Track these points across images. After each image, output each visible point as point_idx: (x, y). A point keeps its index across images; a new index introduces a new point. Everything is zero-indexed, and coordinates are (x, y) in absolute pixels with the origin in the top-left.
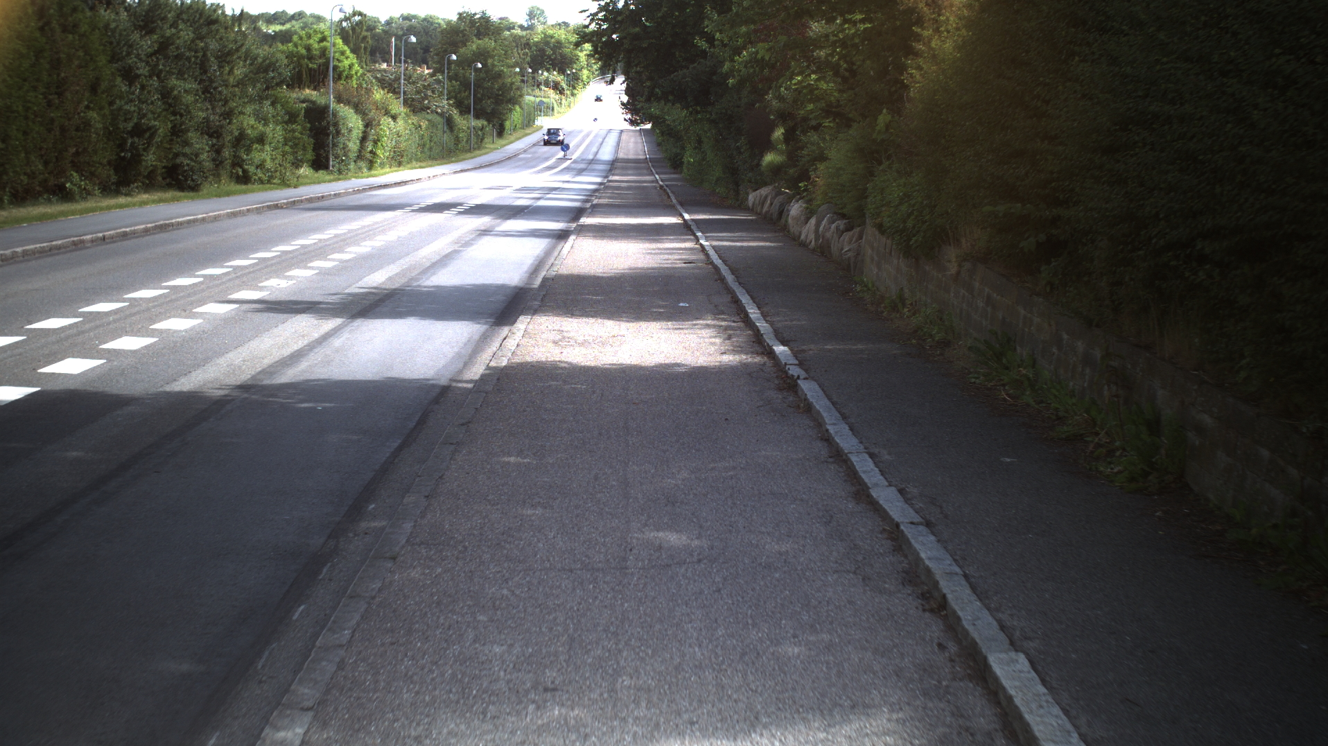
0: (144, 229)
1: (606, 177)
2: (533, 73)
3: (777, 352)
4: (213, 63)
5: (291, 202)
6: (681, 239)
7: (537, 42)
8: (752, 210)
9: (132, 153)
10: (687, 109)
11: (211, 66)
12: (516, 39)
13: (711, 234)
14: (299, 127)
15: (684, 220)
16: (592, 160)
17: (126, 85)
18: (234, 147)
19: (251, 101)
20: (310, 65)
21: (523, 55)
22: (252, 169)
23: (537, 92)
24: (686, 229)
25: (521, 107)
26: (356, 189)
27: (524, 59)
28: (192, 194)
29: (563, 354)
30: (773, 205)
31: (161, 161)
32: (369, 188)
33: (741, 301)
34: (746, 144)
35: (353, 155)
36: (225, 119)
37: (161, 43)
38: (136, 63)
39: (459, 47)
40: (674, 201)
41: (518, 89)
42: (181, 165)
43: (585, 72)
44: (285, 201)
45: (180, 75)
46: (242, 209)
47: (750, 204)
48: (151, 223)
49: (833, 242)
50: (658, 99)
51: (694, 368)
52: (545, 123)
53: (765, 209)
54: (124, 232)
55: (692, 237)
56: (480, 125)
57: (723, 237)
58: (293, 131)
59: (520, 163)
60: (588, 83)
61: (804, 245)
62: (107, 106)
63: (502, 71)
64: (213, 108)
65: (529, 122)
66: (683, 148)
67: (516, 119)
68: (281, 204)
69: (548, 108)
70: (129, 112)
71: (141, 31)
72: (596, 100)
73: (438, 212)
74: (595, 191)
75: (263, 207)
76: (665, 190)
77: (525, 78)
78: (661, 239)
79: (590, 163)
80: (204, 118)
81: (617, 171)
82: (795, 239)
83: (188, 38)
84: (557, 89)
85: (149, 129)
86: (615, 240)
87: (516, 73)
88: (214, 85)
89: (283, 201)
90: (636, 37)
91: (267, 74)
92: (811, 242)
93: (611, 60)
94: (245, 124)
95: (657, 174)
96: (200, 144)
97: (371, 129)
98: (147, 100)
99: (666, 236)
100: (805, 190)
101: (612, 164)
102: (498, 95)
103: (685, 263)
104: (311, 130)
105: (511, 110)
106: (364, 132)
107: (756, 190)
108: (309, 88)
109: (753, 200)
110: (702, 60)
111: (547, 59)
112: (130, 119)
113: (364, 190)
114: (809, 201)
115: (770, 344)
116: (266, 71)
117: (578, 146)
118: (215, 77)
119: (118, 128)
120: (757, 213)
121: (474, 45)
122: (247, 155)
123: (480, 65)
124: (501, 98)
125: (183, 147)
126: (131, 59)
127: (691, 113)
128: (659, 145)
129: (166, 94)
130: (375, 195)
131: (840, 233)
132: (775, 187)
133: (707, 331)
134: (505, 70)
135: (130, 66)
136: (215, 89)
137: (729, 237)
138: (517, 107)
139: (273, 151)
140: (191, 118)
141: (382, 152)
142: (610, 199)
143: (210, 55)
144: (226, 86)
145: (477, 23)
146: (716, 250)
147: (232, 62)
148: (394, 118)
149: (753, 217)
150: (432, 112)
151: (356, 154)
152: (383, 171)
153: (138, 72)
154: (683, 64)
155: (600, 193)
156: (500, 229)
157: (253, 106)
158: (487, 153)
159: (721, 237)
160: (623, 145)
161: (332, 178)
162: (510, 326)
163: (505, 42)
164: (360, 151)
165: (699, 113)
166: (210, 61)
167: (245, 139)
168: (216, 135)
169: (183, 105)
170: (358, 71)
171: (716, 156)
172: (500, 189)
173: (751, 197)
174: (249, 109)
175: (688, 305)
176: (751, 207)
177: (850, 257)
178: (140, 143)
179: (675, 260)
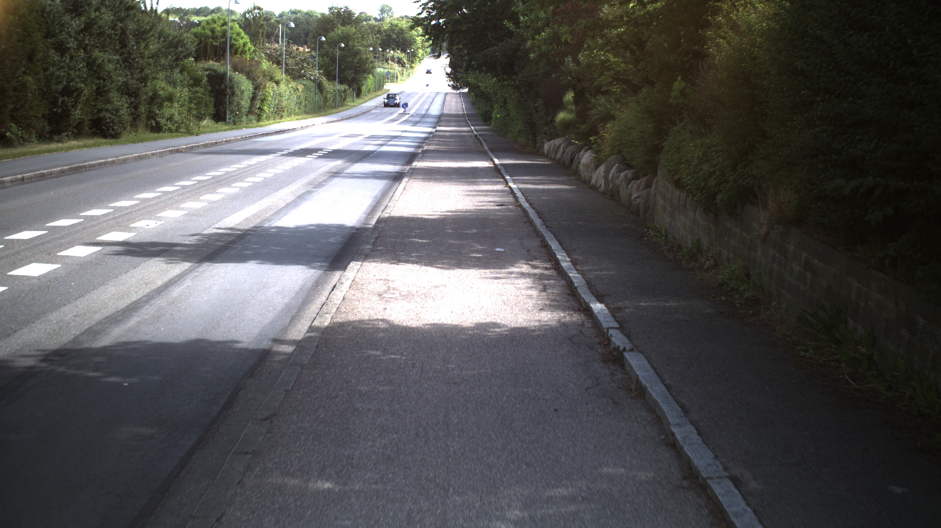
0: (60, 170)
1: (435, 127)
2: (383, 51)
3: (596, 311)
4: (132, 39)
5: (190, 147)
6: (493, 182)
7: (386, 30)
8: (547, 156)
9: (63, 109)
10: (497, 77)
11: (129, 42)
12: (372, 27)
13: (517, 178)
14: (202, 90)
15: (495, 164)
16: (425, 115)
17: (58, 56)
18: (149, 105)
19: (163, 68)
20: (214, 43)
21: (376, 38)
22: (163, 121)
23: (386, 65)
24: (497, 173)
25: (373, 76)
26: (244, 137)
27: (376, 42)
28: (112, 140)
29: (387, 311)
30: (565, 153)
31: (87, 115)
32: (255, 136)
33: (551, 247)
34: (543, 105)
35: (244, 110)
36: (141, 83)
37: (86, 23)
38: (67, 39)
39: (329, 32)
40: (486, 148)
41: (372, 62)
42: (104, 118)
43: (420, 51)
44: (185, 147)
45: (103, 48)
46: (147, 153)
47: (546, 151)
48: (67, 166)
49: (622, 188)
50: (474, 70)
51: (514, 329)
52: (391, 87)
53: (558, 156)
54: (41, 173)
55: (502, 180)
56: (343, 89)
57: (527, 180)
58: (197, 92)
59: (372, 117)
60: (423, 58)
61: (594, 188)
62: (42, 72)
63: (360, 50)
64: (132, 74)
65: (379, 87)
66: (492, 107)
67: (370, 85)
68: (181, 149)
69: (393, 76)
70: (59, 77)
71: (72, 14)
72: (427, 73)
73: (302, 157)
74: (426, 138)
75: (166, 151)
76: (478, 139)
77: (377, 55)
78: (477, 181)
79: (423, 117)
80: (123, 82)
81: (443, 123)
82: (586, 183)
83: (109, 20)
84: (400, 63)
85: (77, 90)
86: (440, 182)
87: (370, 51)
88: (133, 57)
89: (182, 147)
90: (457, 22)
91: (177, 48)
92: (601, 186)
93: (438, 40)
94: (158, 86)
95: (473, 126)
96: (120, 103)
97: (259, 92)
98: (75, 67)
99: (481, 179)
100: (595, 143)
101: (439, 118)
102: (357, 67)
103: (498, 205)
104: (212, 91)
105: (366, 78)
106: (254, 93)
107: (550, 140)
108: (212, 60)
109: (547, 148)
110: (509, 40)
111: (392, 42)
112: (61, 82)
113: (251, 137)
114: (596, 152)
115: (587, 301)
116: (176, 47)
117: (415, 104)
118: (133, 50)
119: (51, 89)
120: (551, 159)
121: (340, 30)
122: (159, 110)
123: (343, 45)
124: (358, 69)
125: (106, 104)
126: (63, 35)
127: (499, 80)
128: (473, 104)
129: (91, 64)
130: (258, 141)
131: (629, 181)
132: (566, 138)
133: (523, 281)
134: (362, 49)
135: (62, 41)
136: (134, 59)
137: (532, 180)
138: (371, 76)
139: (180, 107)
140: (112, 82)
141: (268, 108)
142: (437, 146)
143: (128, 33)
144: (143, 58)
145: (342, 15)
146: (522, 193)
147: (147, 39)
148: (277, 83)
149: (549, 163)
150: (307, 79)
151: (247, 110)
152: (269, 122)
153: (68, 46)
154: (494, 42)
155: (429, 141)
156: (348, 171)
157: (164, 73)
158: (348, 109)
159: (525, 180)
160: (447, 104)
161: (228, 127)
162: (342, 271)
163: (363, 29)
164: (250, 108)
165: (506, 80)
166: (128, 38)
167: (158, 98)
168: (133, 95)
169: (106, 71)
170: (251, 48)
171: (518, 113)
172: (354, 137)
173: (546, 146)
174: (161, 75)
175: (503, 250)
176: (546, 154)
177: (639, 203)
178: (69, 101)
179: (489, 202)
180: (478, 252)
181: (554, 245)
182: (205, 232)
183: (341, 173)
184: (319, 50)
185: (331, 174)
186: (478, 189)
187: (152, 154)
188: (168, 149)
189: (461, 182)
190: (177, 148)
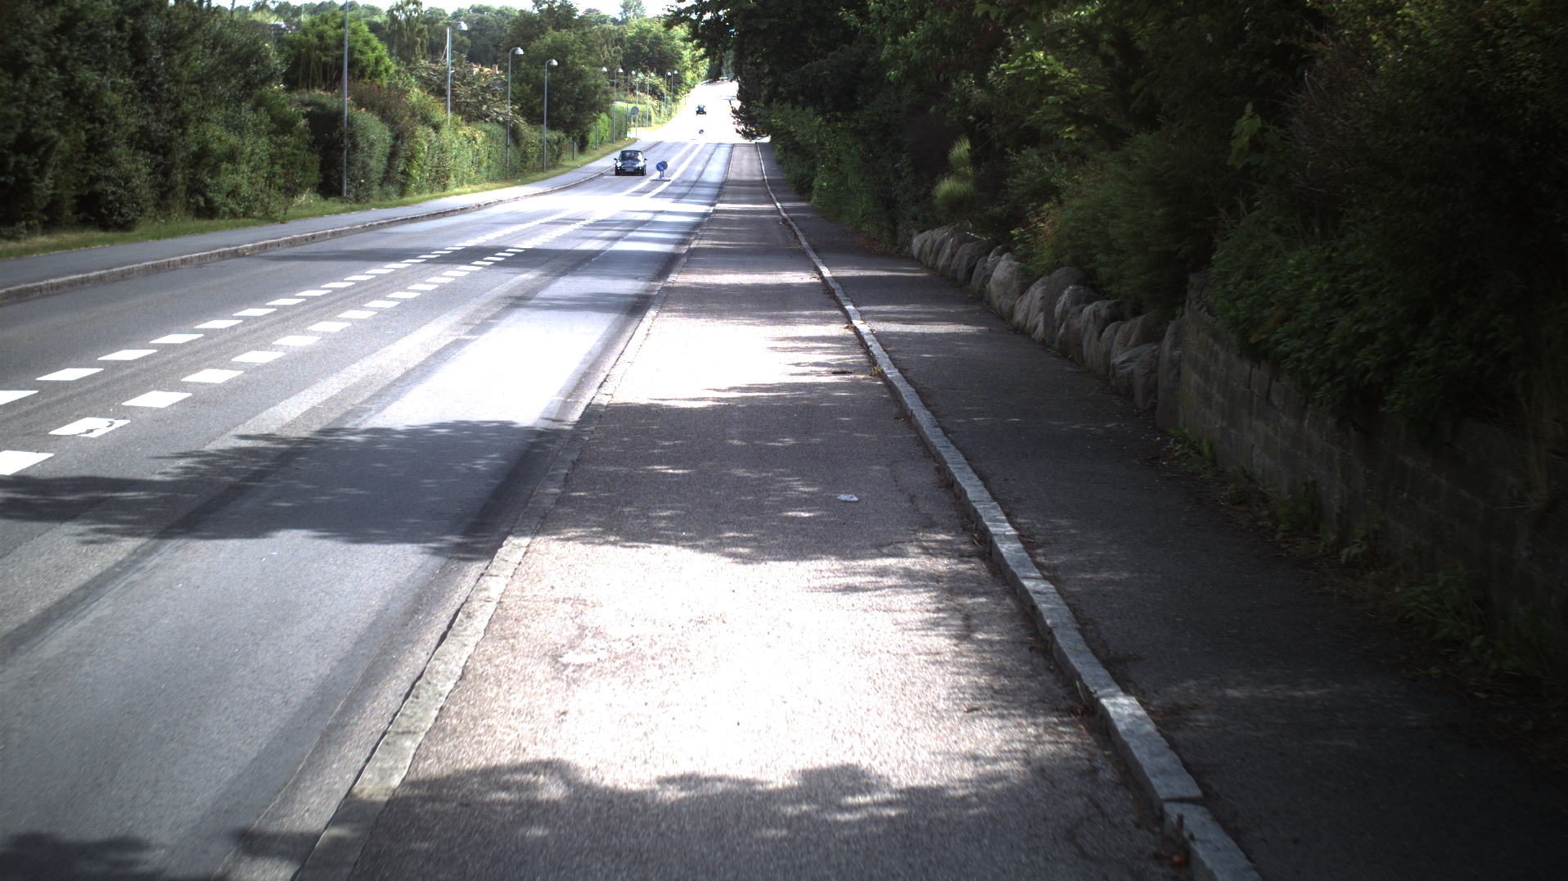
1: (712, 205)
2: (625, 74)
4: (156, 49)
5: (260, 246)
6: (821, 317)
7: (633, 37)
8: (920, 261)
9: (17, 178)
10: (823, 114)
11: (152, 54)
12: (606, 34)
14: (295, 141)
15: (822, 277)
16: (696, 182)
17: (9, 78)
18: (192, 167)
19: (221, 101)
20: (324, 59)
21: (615, 52)
22: (219, 199)
23: (630, 97)
24: (826, 298)
25: (609, 116)
27: (616, 58)
28: (119, 234)
30: (956, 257)
31: (68, 188)
32: (388, 223)
34: (909, 166)
35: (375, 176)
36: (176, 128)
37: (64, 18)
38: (26, 46)
39: (530, 40)
40: (805, 244)
41: (606, 93)
42: (103, 193)
43: (690, 74)
44: (250, 245)
45: (98, 63)
46: (172, 259)
47: (915, 252)
49: (1086, 338)
50: (782, 100)
52: (641, 136)
53: (941, 262)
55: (839, 313)
56: (556, 137)
57: (886, 313)
58: (285, 144)
59: (605, 186)
60: (694, 86)
61: (1022, 331)
63: (583, 71)
64: (158, 112)
65: (619, 132)
66: (813, 168)
67: (602, 131)
68: (243, 249)
69: (644, 116)
70: (9, 117)
72: (698, 112)
73: (463, 264)
74: (697, 225)
75: (211, 255)
76: (790, 226)
77: (615, 81)
79: (693, 186)
80: (139, 127)
81: (727, 197)
82: (1000, 319)
83: (109, 11)
84: (655, 94)
85: (44, 141)
86: (718, 319)
87: (602, 73)
88: (158, 80)
89: (247, 246)
91: (248, 66)
92: (1036, 328)
93: (716, 46)
94: (209, 135)
95: (779, 201)
96: (138, 168)
97: (402, 143)
98: (41, 98)
99: (798, 309)
100: (1022, 241)
101: (721, 188)
102: (578, 100)
103: (835, 373)
104: (315, 143)
105: (595, 119)
106: (393, 147)
107: (924, 231)
108: (320, 87)
109: (919, 245)
110: (847, 45)
111: (642, 58)
112: (12, 127)
113: (381, 225)
114: (1023, 258)
116: (245, 62)
117: (679, 164)
118: (159, 68)
120: (928, 267)
121: (551, 36)
122: (212, 178)
123: (555, 63)
124: (582, 103)
125: (106, 167)
126: (16, 40)
127: (828, 121)
128: (779, 162)
129: (73, 94)
130: (397, 233)
131: (1103, 324)
132: (955, 229)
133: (914, 598)
134: (588, 69)
135: (16, 51)
136: (160, 85)
137: (897, 313)
138: (604, 116)
139: (252, 172)
140: (118, 126)
141: (419, 172)
142: (716, 240)
143: (149, 38)
144: (178, 82)
145: (555, 12)
146: (881, 345)
147: (186, 48)
148: (437, 128)
149: (925, 274)
150: (492, 121)
151: (381, 176)
152: (420, 197)
153: (28, 59)
154: (819, 52)
155: (701, 230)
156: (544, 294)
157: (223, 112)
158: (564, 173)
159: (884, 312)
160: (735, 162)
161: (343, 207)
162: (486, 559)
163: (591, 36)
164: (387, 172)
165: (841, 121)
166: (149, 46)
167: (208, 156)
168: (161, 151)
169: (106, 106)
170: (390, 67)
171: (863, 180)
172: (566, 224)
173: (916, 242)
174: (216, 114)
175: (855, 499)
176: (916, 257)
177: (1132, 373)
178: (30, 162)
179: (817, 364)
180: (800, 503)
181: (973, 489)
182: (210, 447)
183: (530, 299)
184: (512, 72)
185: (509, 301)
186: (793, 335)
187: (182, 260)
188: (217, 251)
189: (760, 317)
190: (235, 248)
